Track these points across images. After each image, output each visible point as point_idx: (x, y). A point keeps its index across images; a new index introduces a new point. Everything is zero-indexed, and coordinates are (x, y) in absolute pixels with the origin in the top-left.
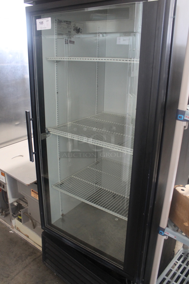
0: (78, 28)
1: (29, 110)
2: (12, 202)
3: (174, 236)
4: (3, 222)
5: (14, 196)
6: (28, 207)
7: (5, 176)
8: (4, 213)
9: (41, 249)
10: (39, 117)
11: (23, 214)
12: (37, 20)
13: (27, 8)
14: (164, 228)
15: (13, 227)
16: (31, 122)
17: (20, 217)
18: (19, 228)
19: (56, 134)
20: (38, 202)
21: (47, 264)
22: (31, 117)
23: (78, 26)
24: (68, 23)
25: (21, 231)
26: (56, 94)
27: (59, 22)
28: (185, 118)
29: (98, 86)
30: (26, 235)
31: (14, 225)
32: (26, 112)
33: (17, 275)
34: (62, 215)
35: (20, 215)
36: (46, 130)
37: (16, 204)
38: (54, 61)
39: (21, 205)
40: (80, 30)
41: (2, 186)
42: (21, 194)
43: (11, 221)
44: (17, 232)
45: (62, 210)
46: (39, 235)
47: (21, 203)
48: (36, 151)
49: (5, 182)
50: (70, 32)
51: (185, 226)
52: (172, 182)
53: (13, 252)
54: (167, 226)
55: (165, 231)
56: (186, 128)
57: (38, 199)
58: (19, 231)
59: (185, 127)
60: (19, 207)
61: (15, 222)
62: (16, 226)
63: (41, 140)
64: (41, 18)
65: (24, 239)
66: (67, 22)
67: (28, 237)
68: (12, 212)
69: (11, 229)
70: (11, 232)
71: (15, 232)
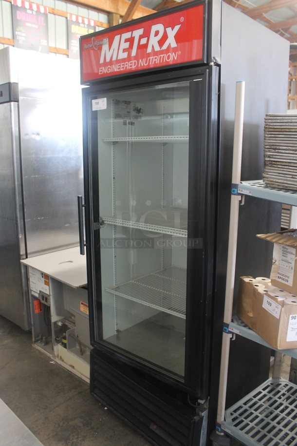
0: (139, 108)
1: (82, 195)
2: (55, 320)
3: (238, 332)
4: (43, 351)
5: (59, 313)
6: (75, 328)
7: (49, 286)
8: (44, 339)
9: (88, 381)
10: (92, 204)
11: (69, 335)
12: (93, 101)
13: (83, 89)
14: (228, 323)
15: (55, 356)
16: (84, 208)
17: (64, 341)
18: (62, 357)
19: (111, 223)
20: (88, 318)
21: (95, 395)
22: (83, 203)
23: (139, 106)
24: (127, 103)
25: (65, 360)
26: (113, 179)
27: (117, 103)
28: (239, 192)
29: (164, 174)
30: (71, 366)
31: (56, 354)
32: (78, 197)
33: (57, 407)
34: (118, 331)
35: (65, 338)
36: (100, 219)
37: (60, 324)
38: (110, 142)
39: (67, 326)
40: (141, 110)
41: (45, 300)
42: (68, 309)
43: (53, 349)
44: (59, 362)
45: (117, 324)
46: (87, 362)
47: (67, 324)
48: (88, 242)
49: (48, 293)
50: (129, 112)
51: (249, 316)
52: (232, 265)
53: (53, 384)
54: (232, 321)
55: (229, 327)
56: (243, 203)
57: (88, 313)
58: (63, 361)
59: (240, 202)
60: (64, 328)
61: (59, 349)
62: (58, 355)
63: (94, 231)
64: (97, 99)
65: (69, 371)
66: (125, 101)
67: (73, 367)
68: (55, 335)
69: (52, 358)
70: (53, 362)
71: (57, 362)
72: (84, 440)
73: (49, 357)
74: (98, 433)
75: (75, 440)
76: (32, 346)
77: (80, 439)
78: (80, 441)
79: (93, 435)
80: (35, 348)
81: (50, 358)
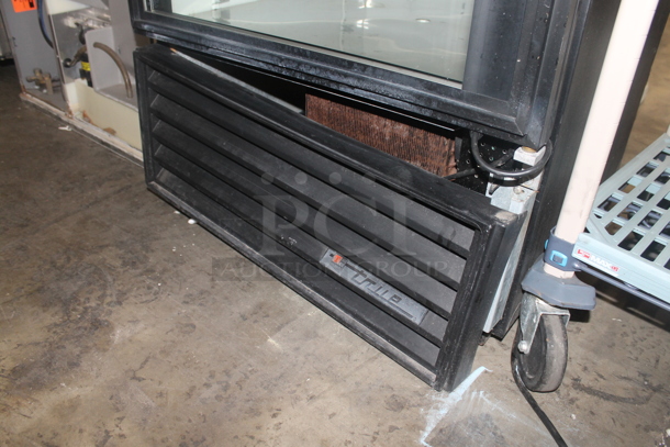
2: (58, 12)
11: (94, 46)
15: (71, 113)
17: (85, 65)
18: (88, 113)
25: (94, 122)
30: (107, 130)
31: (72, 107)
37: (72, 22)
44: (82, 125)
58: (90, 121)
65: (103, 142)
69: (65, 119)
70: (66, 128)
71: (75, 128)
72: (120, 303)
73: (58, 118)
74: (164, 283)
75: (93, 304)
76: (20, 100)
77: (108, 299)
78: (109, 304)
79: (149, 288)
80: (27, 102)
81: (60, 119)
